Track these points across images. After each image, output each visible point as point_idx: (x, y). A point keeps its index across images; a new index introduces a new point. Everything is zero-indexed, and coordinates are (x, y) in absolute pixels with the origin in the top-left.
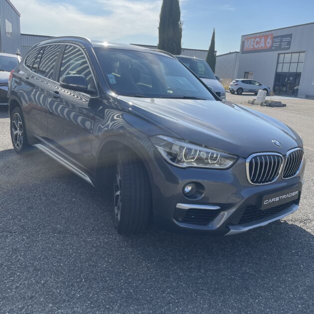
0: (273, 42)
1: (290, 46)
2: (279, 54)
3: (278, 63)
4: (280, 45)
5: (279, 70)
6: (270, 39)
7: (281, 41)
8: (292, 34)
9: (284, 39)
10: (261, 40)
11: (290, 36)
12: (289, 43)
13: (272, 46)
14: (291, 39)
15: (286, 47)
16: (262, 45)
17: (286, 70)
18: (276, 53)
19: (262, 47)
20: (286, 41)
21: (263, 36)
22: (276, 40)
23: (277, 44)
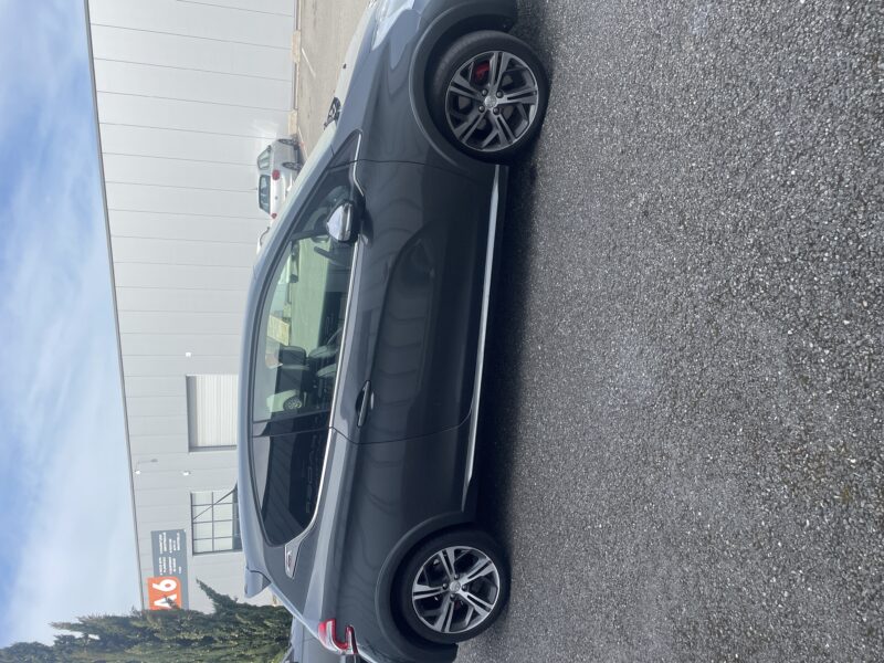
0: (167, 575)
1: (177, 531)
3: (213, 552)
4: (174, 554)
5: (229, 544)
7: (166, 554)
8: (152, 533)
9: (163, 548)
11: (155, 535)
12: (171, 534)
13: (174, 576)
14: (161, 532)
15: (178, 539)
17: (228, 529)
18: (191, 560)
20: (168, 542)
22: (162, 568)
23: (173, 562)
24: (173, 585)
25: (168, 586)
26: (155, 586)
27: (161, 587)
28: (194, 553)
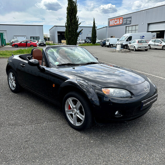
0: (123, 21)
3: (126, 31)
7: (127, 21)
15: (129, 23)
16: (118, 23)
22: (124, 20)
23: (125, 22)
24: (121, 23)
25: (121, 22)
26: (121, 19)
27: (121, 20)
28: (126, 27)
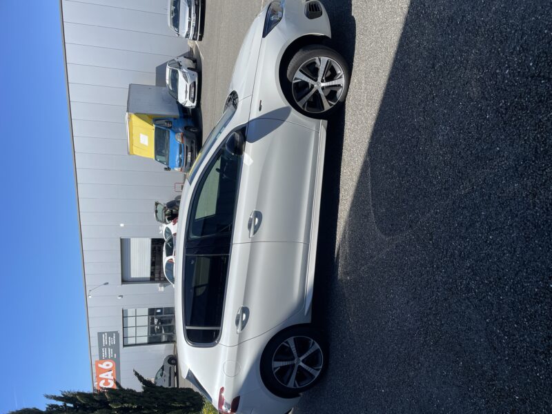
0: (107, 359)
1: (114, 332)
2: (124, 346)
3: (136, 345)
4: (112, 347)
5: (145, 340)
6: (102, 364)
8: (98, 333)
9: (105, 342)
10: (102, 379)
11: (100, 335)
12: (110, 334)
13: (112, 359)
14: (104, 333)
15: (114, 337)
16: (109, 375)
17: (145, 331)
18: (122, 350)
19: (112, 375)
20: (108, 339)
21: (97, 376)
22: (104, 355)
23: (111, 351)
24: (111, 364)
25: (108, 365)
26: (100, 365)
27: (104, 366)
